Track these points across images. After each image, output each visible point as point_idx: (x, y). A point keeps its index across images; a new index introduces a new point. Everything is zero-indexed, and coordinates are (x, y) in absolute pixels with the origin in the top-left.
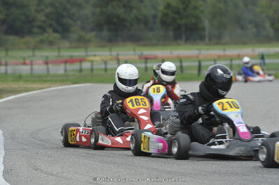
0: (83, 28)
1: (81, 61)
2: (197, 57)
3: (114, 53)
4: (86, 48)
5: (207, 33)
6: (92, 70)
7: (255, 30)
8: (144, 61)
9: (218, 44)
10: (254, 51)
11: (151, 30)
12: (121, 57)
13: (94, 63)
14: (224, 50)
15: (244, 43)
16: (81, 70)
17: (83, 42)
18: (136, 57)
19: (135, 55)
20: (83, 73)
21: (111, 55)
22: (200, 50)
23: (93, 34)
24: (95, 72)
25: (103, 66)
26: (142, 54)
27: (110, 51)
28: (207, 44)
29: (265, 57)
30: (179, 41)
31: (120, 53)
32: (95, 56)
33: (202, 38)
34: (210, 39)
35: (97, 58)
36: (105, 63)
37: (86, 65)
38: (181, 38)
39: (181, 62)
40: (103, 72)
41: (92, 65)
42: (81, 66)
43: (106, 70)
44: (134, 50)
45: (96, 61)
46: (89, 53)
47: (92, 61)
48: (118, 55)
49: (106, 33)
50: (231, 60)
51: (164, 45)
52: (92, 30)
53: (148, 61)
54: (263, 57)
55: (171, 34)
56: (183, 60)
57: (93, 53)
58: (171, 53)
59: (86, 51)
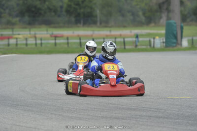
0: (10, 15)
1: (9, 38)
2: (92, 36)
3: (32, 33)
4: (13, 29)
5: (98, 19)
6: (17, 45)
7: (131, 17)
8: (54, 38)
9: (106, 27)
10: (131, 32)
11: (59, 16)
12: (37, 36)
13: (18, 40)
14: (110, 31)
15: (124, 27)
16: (9, 45)
17: (10, 25)
18: (48, 36)
19: (47, 34)
20: (10, 47)
21: (30, 34)
22: (93, 31)
23: (17, 19)
24: (19, 46)
25: (25, 42)
26: (52, 34)
27: (30, 31)
28: (99, 27)
29: (139, 37)
30: (79, 25)
31: (37, 32)
32: (19, 34)
33: (95, 23)
34: (101, 24)
35: (20, 36)
36: (26, 39)
37: (12, 41)
38: (80, 23)
39: (80, 39)
40: (24, 46)
41: (17, 41)
42: (9, 42)
43: (27, 45)
44: (47, 31)
45: (19, 38)
46: (14, 33)
47: (17, 39)
48: (35, 34)
49: (26, 18)
50: (116, 38)
51: (68, 27)
52: (17, 16)
53: (57, 38)
54: (137, 37)
55: (73, 19)
56: (82, 38)
57: (17, 33)
58: (73, 33)
59: (13, 31)
